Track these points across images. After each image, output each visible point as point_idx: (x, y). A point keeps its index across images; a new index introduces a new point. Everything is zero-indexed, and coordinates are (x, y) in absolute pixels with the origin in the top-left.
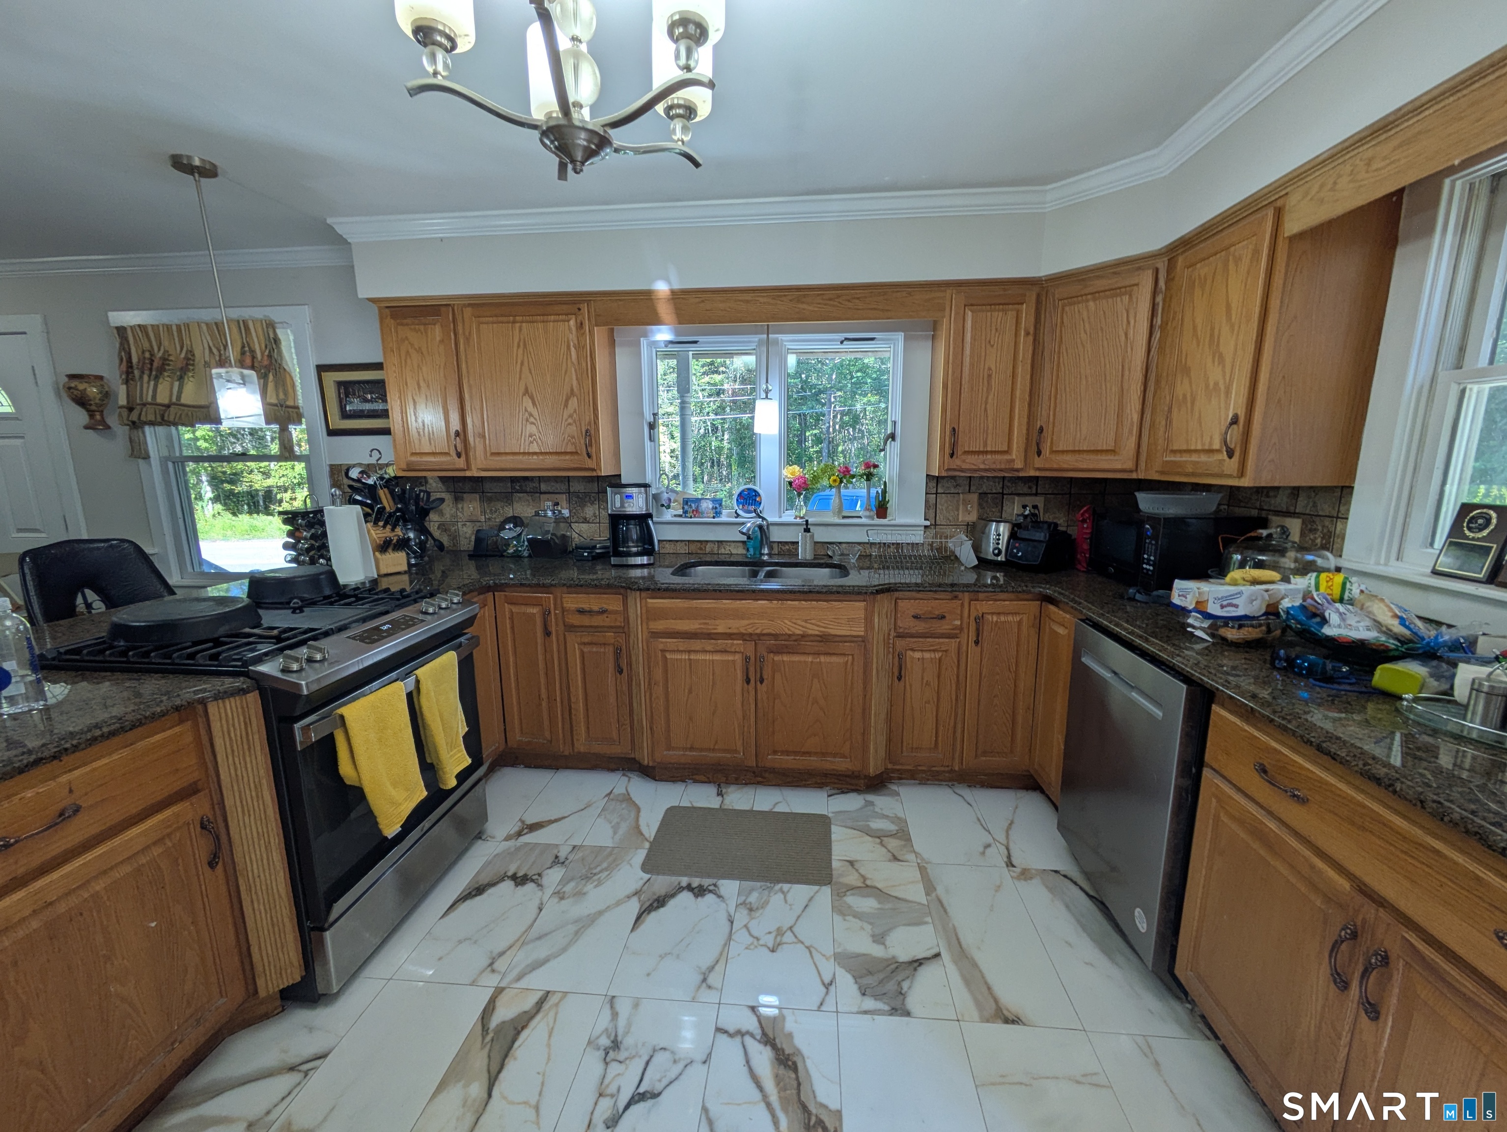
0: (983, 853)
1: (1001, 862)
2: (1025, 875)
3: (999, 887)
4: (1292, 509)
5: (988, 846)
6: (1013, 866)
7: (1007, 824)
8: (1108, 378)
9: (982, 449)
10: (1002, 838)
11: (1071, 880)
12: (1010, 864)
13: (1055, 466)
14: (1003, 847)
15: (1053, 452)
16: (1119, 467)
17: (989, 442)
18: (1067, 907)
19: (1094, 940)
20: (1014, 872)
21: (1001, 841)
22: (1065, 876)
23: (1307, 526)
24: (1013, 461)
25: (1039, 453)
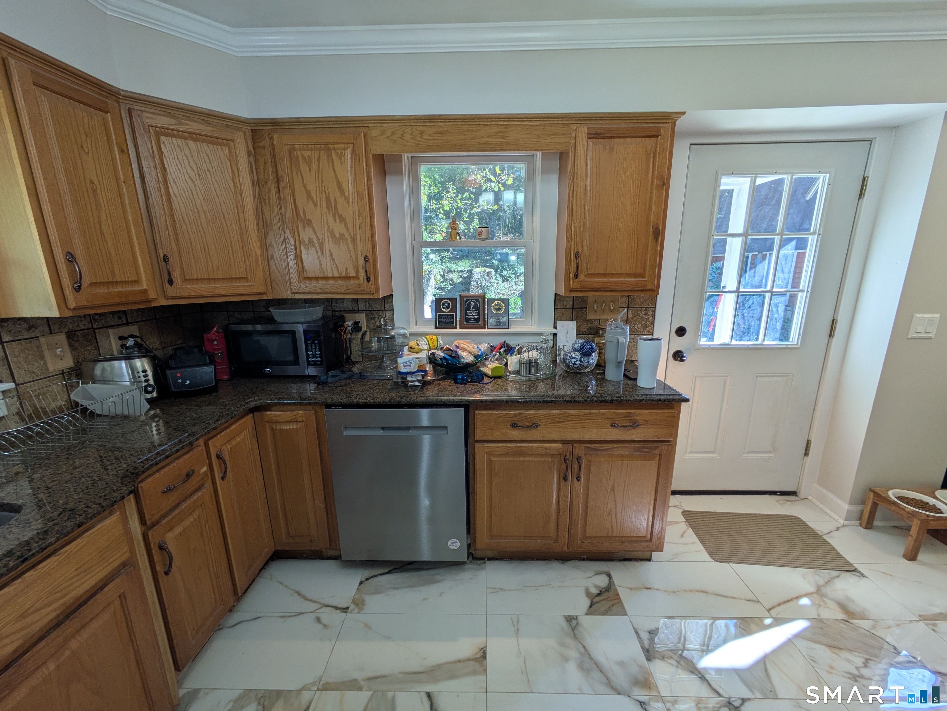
0: (325, 626)
1: (340, 616)
2: (359, 603)
3: (366, 625)
4: (356, 309)
5: (318, 620)
6: (348, 608)
7: (298, 597)
8: (226, 216)
9: (111, 280)
10: (314, 606)
11: (372, 577)
12: (345, 610)
13: (193, 294)
14: (324, 608)
15: (186, 280)
16: (255, 291)
17: (117, 272)
18: (395, 588)
19: (424, 585)
20: (354, 609)
21: (317, 607)
22: (367, 579)
23: (368, 317)
24: (145, 291)
25: (171, 282)
